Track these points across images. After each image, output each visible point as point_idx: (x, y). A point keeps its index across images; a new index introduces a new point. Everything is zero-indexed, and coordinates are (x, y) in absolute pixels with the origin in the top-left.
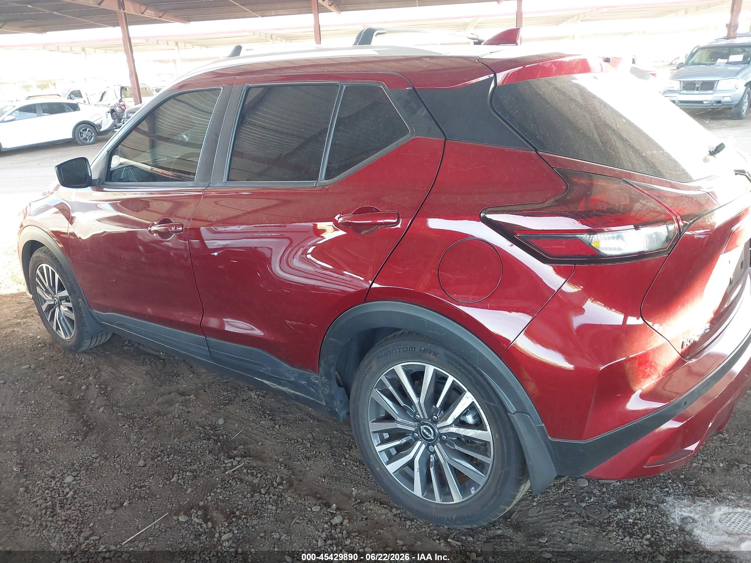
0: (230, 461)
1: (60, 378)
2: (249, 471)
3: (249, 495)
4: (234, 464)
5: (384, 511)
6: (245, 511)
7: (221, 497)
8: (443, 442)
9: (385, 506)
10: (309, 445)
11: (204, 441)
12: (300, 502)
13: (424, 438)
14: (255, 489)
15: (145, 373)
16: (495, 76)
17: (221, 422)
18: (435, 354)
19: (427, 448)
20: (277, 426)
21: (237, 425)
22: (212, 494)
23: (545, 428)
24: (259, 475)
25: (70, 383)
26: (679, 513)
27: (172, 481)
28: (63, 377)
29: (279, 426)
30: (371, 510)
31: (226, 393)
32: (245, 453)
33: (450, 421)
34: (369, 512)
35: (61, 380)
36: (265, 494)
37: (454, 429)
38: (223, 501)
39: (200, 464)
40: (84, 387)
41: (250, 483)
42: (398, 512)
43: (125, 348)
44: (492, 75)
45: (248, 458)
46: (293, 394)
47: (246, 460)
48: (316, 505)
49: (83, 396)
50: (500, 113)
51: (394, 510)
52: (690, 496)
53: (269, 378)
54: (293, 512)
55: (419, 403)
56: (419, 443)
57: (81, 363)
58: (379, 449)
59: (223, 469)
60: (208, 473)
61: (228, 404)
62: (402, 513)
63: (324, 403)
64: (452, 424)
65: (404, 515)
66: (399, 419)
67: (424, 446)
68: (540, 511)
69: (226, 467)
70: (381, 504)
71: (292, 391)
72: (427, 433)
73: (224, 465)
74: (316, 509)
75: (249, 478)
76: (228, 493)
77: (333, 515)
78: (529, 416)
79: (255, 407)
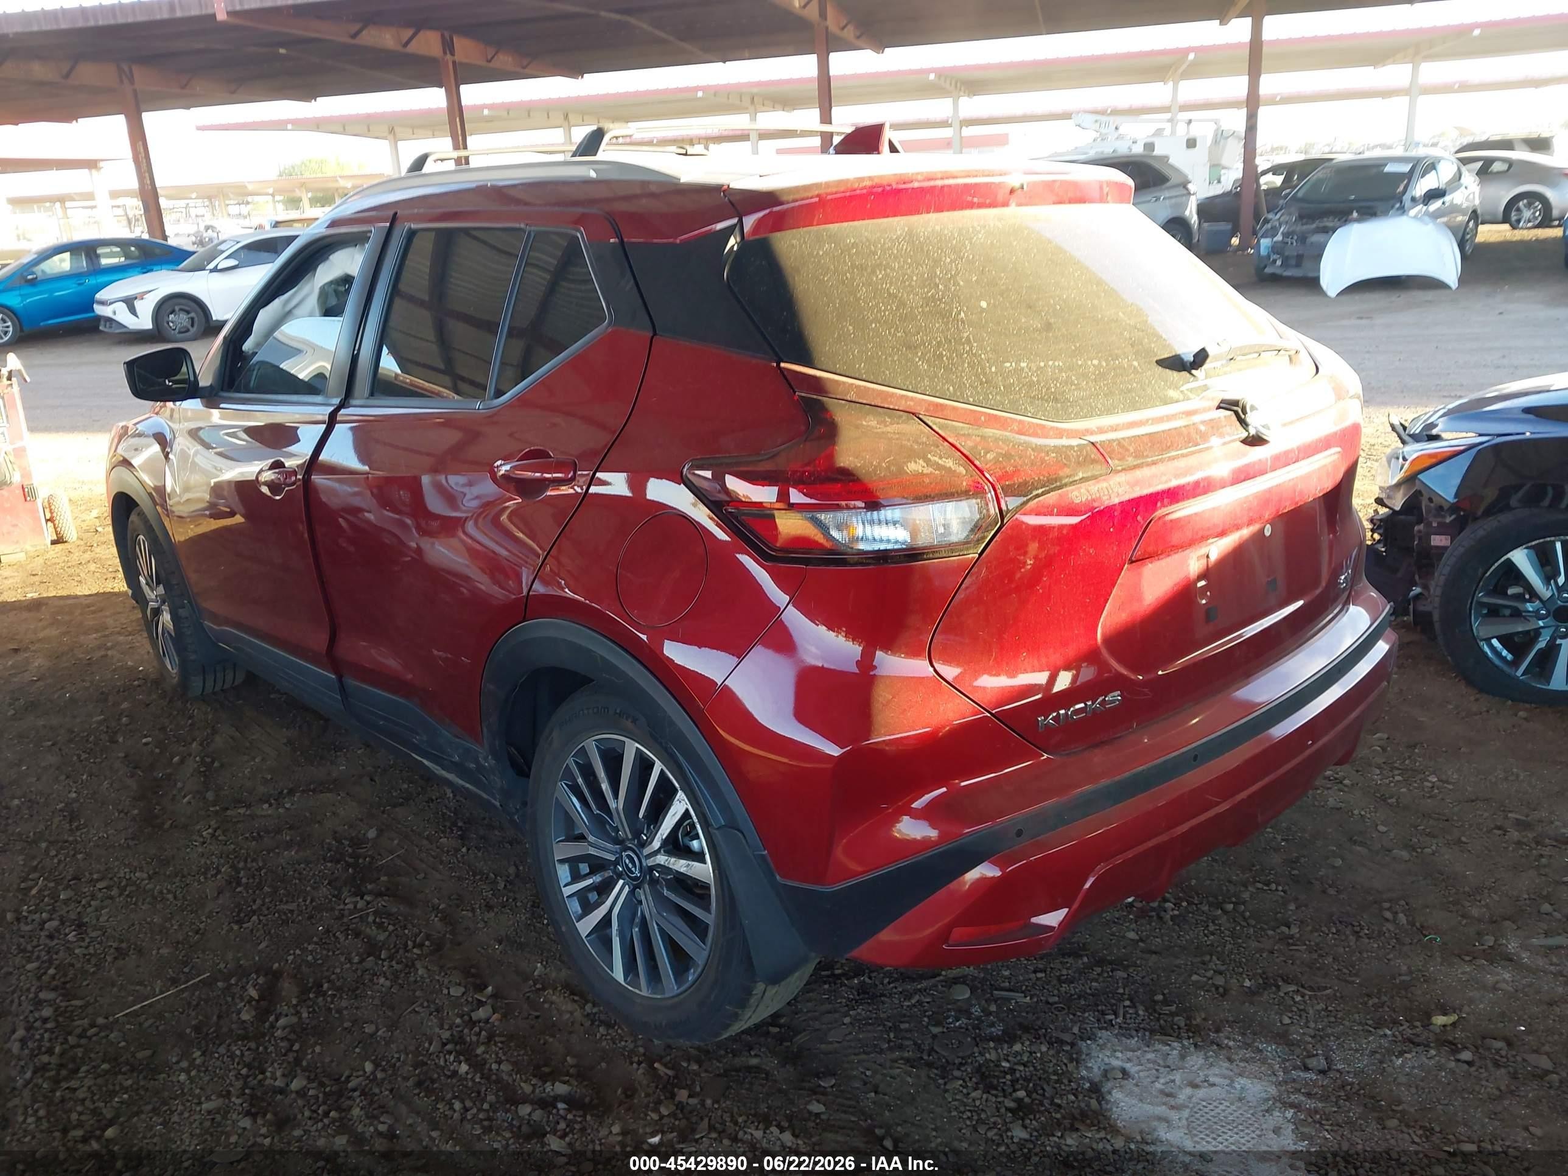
0: (354, 899)
1: (144, 741)
2: (378, 920)
3: (356, 959)
4: (359, 906)
5: (570, 1006)
6: (338, 984)
7: (310, 958)
8: (654, 882)
9: (576, 998)
10: (501, 886)
11: (329, 865)
12: (437, 977)
13: (626, 874)
14: (372, 949)
15: (285, 741)
16: (741, 221)
17: (372, 834)
18: (634, 721)
19: (632, 892)
20: (464, 850)
21: (396, 842)
22: (298, 952)
23: (769, 859)
24: (391, 928)
25: (157, 750)
26: (1106, 1059)
27: (245, 926)
28: (150, 739)
29: (468, 850)
30: (552, 1003)
31: (406, 786)
32: (388, 889)
33: (656, 844)
34: (546, 1006)
35: (146, 744)
36: (384, 960)
37: (661, 859)
38: (309, 965)
39: (305, 901)
40: (176, 759)
41: (369, 937)
42: (595, 1010)
43: (272, 696)
44: (735, 221)
45: (386, 898)
46: (463, 786)
47: (381, 902)
48: (459, 985)
49: (170, 774)
50: (736, 290)
51: (588, 1008)
52: (1147, 1033)
53: (426, 756)
54: (418, 993)
55: (617, 808)
56: (621, 882)
57: (190, 718)
58: (567, 891)
59: (337, 913)
60: (311, 917)
61: (401, 804)
62: (601, 1012)
63: (498, 804)
64: (660, 849)
65: (603, 1017)
66: (591, 838)
67: (627, 889)
68: (850, 1033)
69: (343, 910)
70: (573, 993)
71: (461, 782)
72: (630, 866)
73: (342, 907)
74: (457, 991)
75: (372, 931)
76: (325, 952)
77: (480, 1004)
78: (740, 835)
79: (444, 814)
